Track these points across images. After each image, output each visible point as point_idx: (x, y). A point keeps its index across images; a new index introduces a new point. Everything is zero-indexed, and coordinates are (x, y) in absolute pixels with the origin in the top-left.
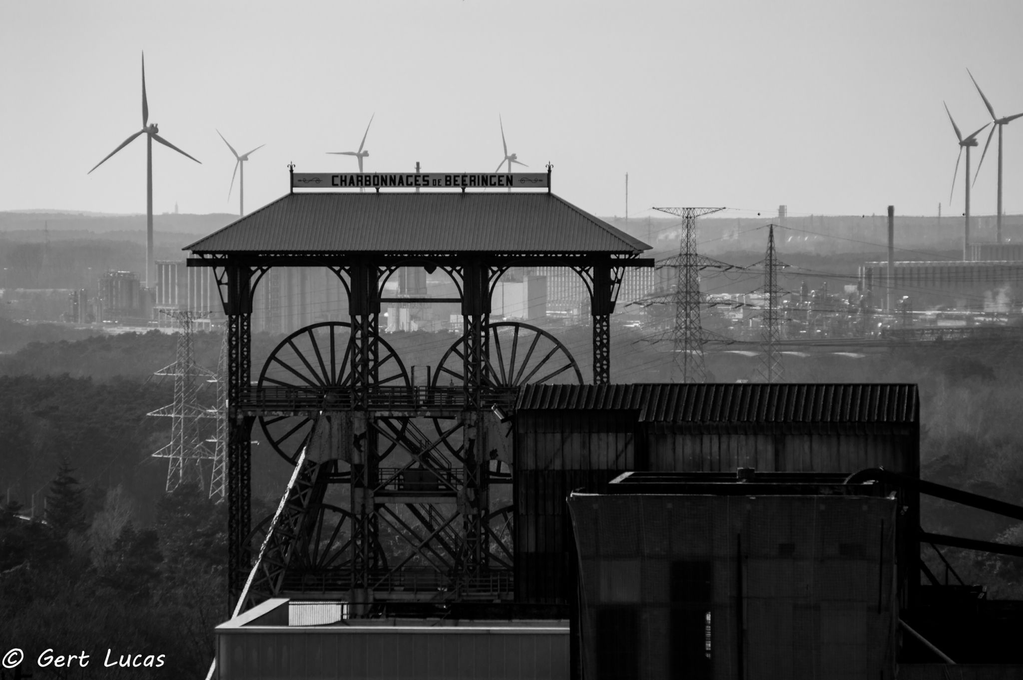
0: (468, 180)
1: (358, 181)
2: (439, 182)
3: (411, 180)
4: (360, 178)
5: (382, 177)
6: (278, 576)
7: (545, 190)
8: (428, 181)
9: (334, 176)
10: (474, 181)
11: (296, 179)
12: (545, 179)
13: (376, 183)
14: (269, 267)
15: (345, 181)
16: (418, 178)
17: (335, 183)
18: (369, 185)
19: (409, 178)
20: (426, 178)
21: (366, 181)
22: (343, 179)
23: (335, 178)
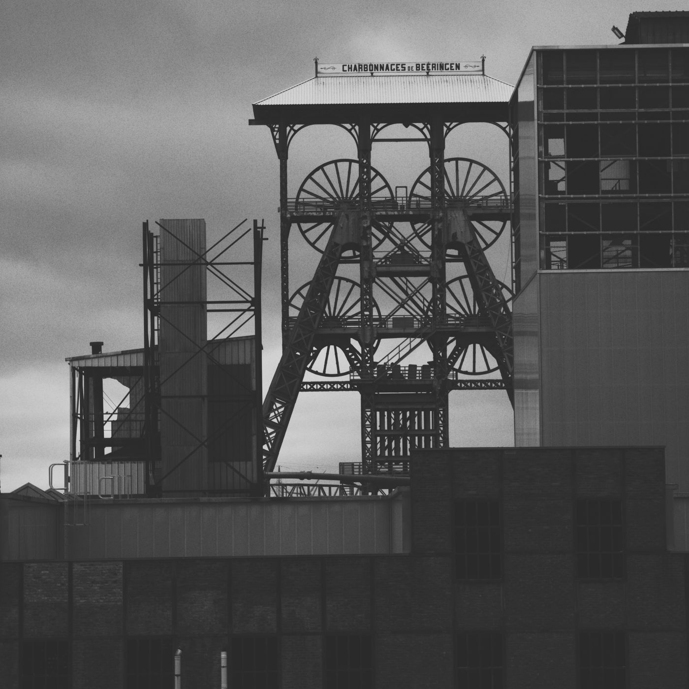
0: (431, 67)
1: (359, 68)
2: (412, 68)
3: (394, 67)
4: (361, 67)
5: (375, 65)
7: (481, 73)
8: (405, 68)
10: (435, 67)
12: (481, 66)
13: (371, 69)
15: (351, 68)
16: (398, 66)
17: (345, 69)
18: (366, 71)
19: (393, 66)
20: (403, 66)
21: (365, 68)
22: (350, 67)
23: (345, 67)
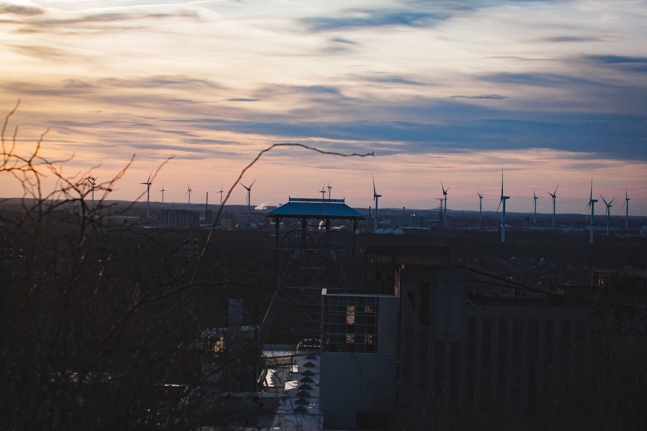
0: (327, 200)
2: (321, 201)
6: (280, 297)
7: (343, 203)
8: (318, 200)
9: (298, 199)
11: (290, 199)
12: (343, 201)
14: (283, 218)
15: (301, 200)
18: (306, 201)
